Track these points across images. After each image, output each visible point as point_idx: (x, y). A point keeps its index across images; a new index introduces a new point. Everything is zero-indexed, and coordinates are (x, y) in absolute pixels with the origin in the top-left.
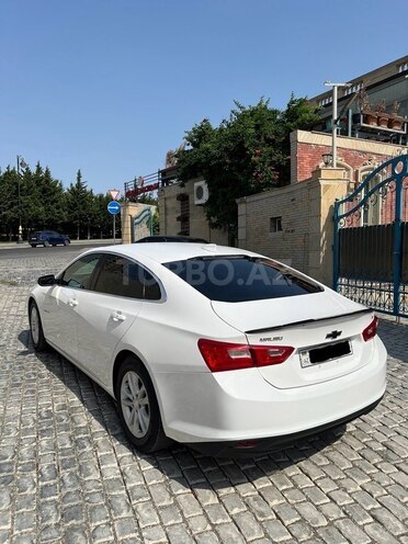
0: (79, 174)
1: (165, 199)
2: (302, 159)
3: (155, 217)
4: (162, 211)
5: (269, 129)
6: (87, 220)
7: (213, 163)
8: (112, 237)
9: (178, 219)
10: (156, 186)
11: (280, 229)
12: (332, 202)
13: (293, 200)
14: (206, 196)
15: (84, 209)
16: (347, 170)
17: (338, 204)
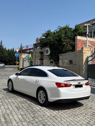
0: (1, 42)
1: (35, 53)
2: (79, 44)
3: (31, 58)
4: (34, 57)
5: (69, 34)
6: (3, 58)
7: (52, 43)
8: (16, 65)
9: (40, 59)
10: (32, 49)
11: (72, 64)
12: (86, 57)
13: (76, 55)
14: (49, 53)
15: (2, 54)
16: (92, 47)
17: (88, 57)
